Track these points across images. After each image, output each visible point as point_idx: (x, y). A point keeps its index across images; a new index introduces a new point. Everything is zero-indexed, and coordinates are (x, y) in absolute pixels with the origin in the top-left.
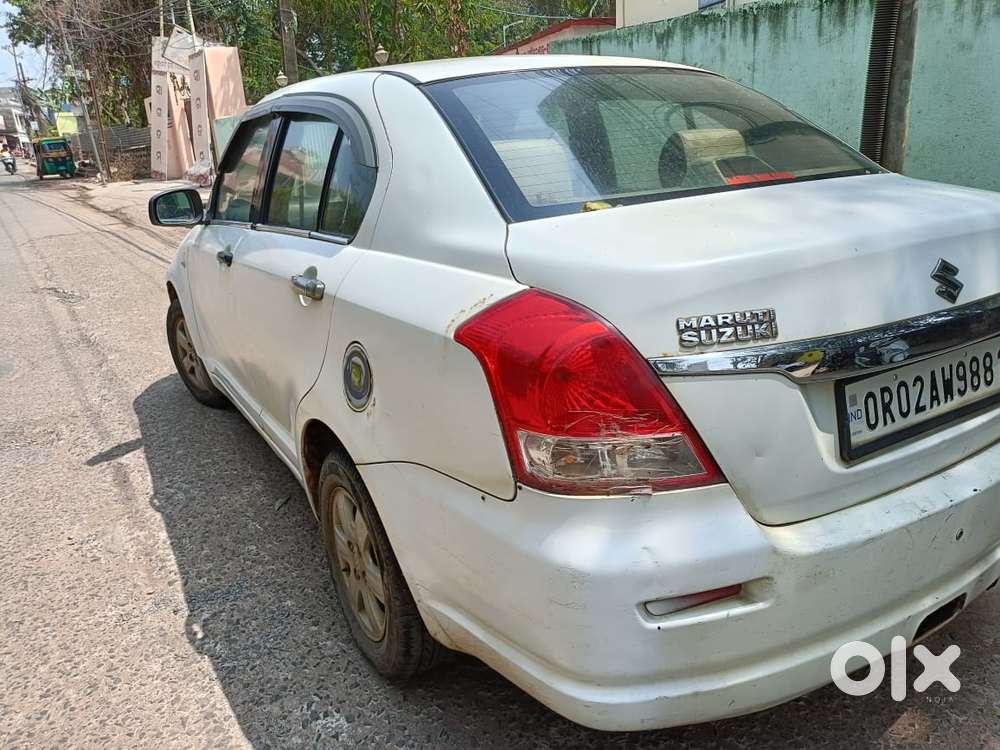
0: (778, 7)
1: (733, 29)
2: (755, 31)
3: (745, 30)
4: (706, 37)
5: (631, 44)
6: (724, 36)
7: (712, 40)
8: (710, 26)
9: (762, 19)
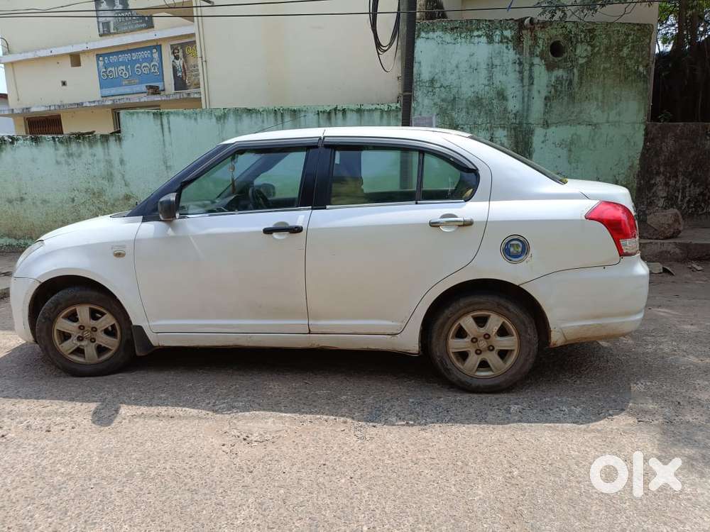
0: (294, 111)
1: (269, 119)
2: (282, 120)
3: (276, 120)
4: (251, 121)
5: (196, 119)
6: (263, 122)
7: (255, 123)
8: (254, 115)
9: (285, 115)
